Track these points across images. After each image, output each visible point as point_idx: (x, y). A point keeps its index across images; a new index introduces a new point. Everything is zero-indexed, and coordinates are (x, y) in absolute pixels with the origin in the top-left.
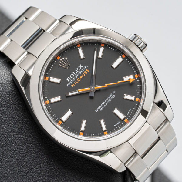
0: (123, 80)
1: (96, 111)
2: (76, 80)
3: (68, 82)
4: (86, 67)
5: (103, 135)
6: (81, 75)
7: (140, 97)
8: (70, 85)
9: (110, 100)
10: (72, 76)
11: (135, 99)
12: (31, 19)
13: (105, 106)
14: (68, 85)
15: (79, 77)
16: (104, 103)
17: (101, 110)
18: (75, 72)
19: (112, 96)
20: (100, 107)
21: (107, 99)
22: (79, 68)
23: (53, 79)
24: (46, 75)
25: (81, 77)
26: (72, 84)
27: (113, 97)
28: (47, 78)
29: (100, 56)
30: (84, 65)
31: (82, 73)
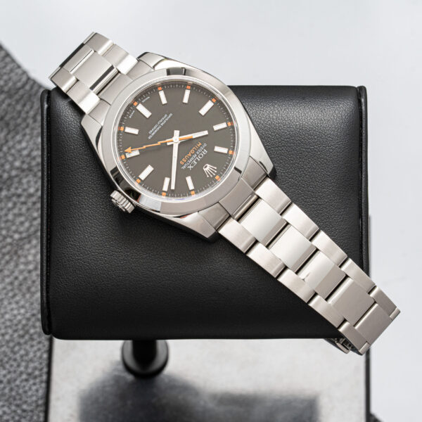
0: (139, 150)
1: (171, 115)
2: (196, 151)
3: (205, 148)
4: (184, 167)
6: (190, 157)
8: (203, 145)
9: (155, 127)
10: (201, 156)
13: (161, 121)
14: (205, 145)
15: (192, 155)
16: (162, 124)
17: (166, 116)
18: (197, 161)
19: (153, 132)
20: (167, 119)
21: (158, 129)
22: (192, 165)
25: (190, 155)
26: (201, 146)
27: (151, 131)
29: (167, 180)
30: (187, 169)
31: (189, 159)
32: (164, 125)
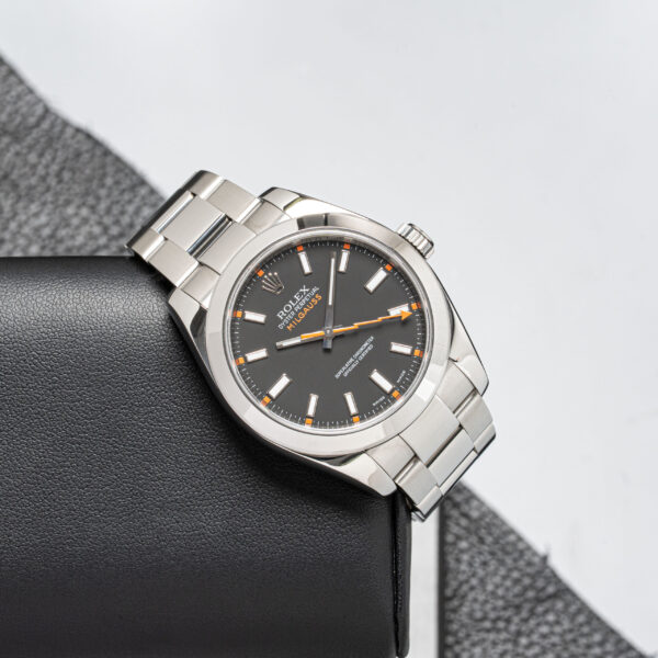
0: (388, 314)
1: (337, 376)
2: (296, 316)
3: (281, 321)
4: (314, 290)
5: (351, 423)
6: (305, 306)
7: (423, 348)
9: (363, 355)
10: (287, 308)
11: (413, 351)
12: (204, 195)
13: (353, 366)
14: (281, 326)
15: (302, 310)
16: (351, 360)
17: (346, 374)
18: (294, 301)
19: (366, 347)
20: (344, 369)
21: (358, 353)
23: (250, 316)
24: (236, 308)
25: (306, 310)
27: (369, 348)
28: (239, 314)
29: (342, 268)
30: (310, 287)
31: (307, 303)
32: (348, 359)
